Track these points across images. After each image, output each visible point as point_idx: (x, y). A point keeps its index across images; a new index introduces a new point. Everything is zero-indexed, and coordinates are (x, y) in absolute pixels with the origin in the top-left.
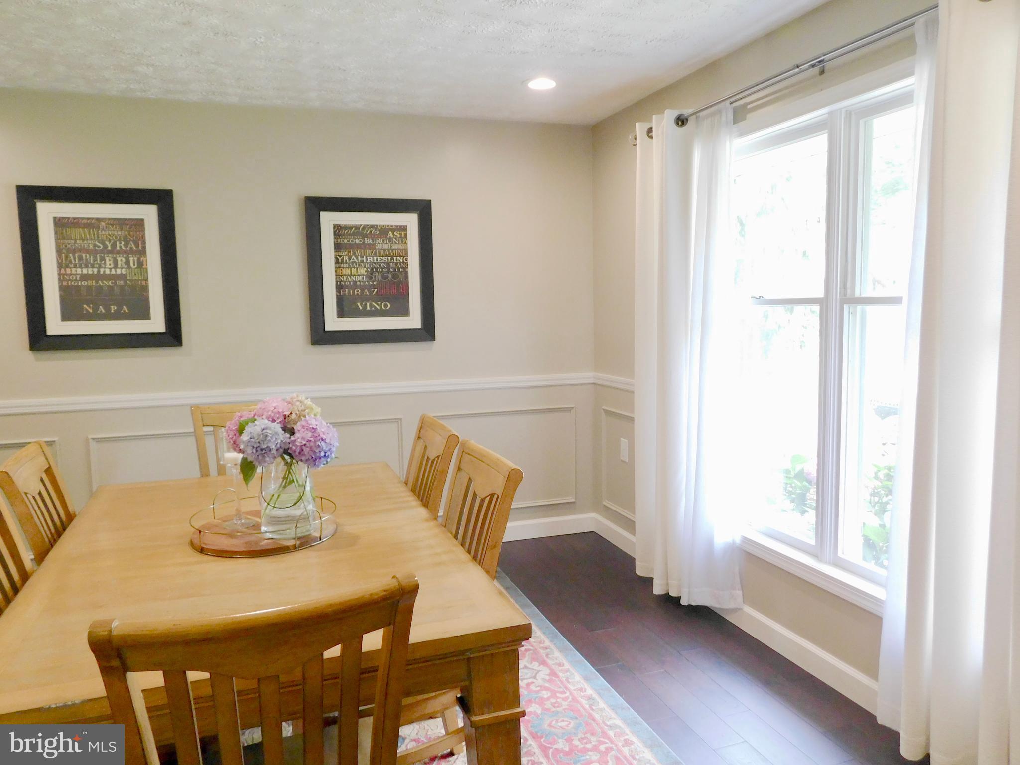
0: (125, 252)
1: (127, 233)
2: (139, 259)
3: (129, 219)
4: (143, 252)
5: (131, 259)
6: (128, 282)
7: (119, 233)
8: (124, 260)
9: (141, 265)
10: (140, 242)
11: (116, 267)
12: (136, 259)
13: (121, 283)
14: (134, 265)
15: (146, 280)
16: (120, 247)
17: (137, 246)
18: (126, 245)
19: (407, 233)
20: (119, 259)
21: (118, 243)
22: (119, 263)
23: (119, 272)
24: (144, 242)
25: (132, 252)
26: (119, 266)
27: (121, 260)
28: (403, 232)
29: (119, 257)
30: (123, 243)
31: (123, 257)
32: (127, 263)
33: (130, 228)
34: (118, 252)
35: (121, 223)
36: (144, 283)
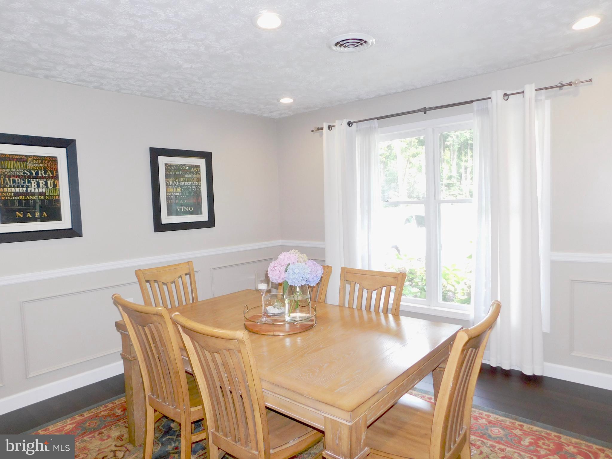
0: (45, 178)
1: (46, 165)
2: (54, 183)
3: (48, 157)
4: (56, 178)
5: (49, 182)
6: (47, 197)
7: (41, 165)
8: (44, 183)
9: (55, 186)
10: (55, 171)
11: (38, 187)
12: (52, 182)
13: (42, 197)
14: (51, 186)
15: (59, 196)
16: (41, 174)
17: (53, 174)
18: (45, 173)
19: (200, 169)
20: (41, 182)
21: (40, 171)
22: (41, 185)
23: (40, 190)
24: (57, 172)
25: (49, 177)
26: (41, 186)
27: (42, 183)
28: (198, 169)
29: (41, 181)
30: (43, 172)
31: (43, 181)
32: (46, 184)
33: (48, 162)
34: (40, 178)
35: (42, 159)
36: (57, 198)
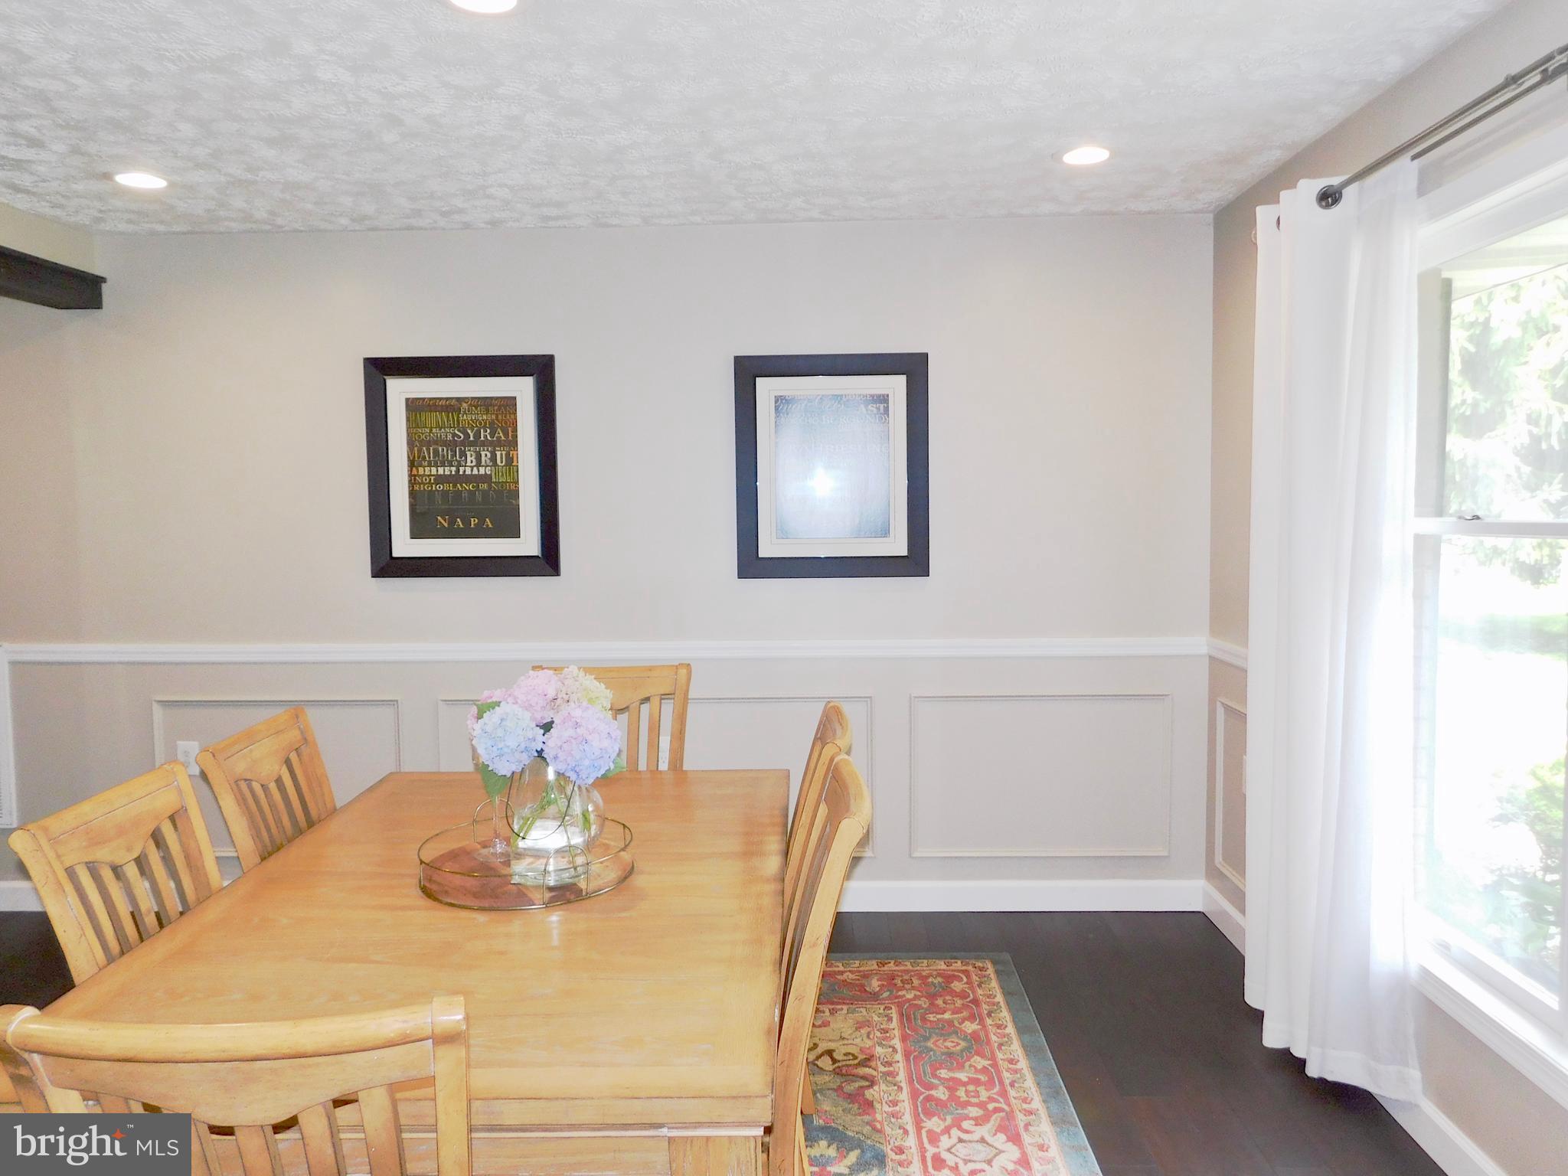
0: (491, 443)
1: (494, 417)
2: (508, 455)
3: (497, 398)
4: (513, 444)
5: (498, 454)
6: (493, 485)
7: (485, 417)
8: (489, 455)
9: (510, 462)
10: (510, 429)
11: (479, 465)
12: (504, 453)
13: (485, 486)
14: (502, 462)
15: (517, 482)
16: (486, 436)
17: (506, 434)
18: (492, 435)
19: (888, 407)
20: (483, 453)
21: (482, 431)
22: (483, 458)
23: (482, 471)
24: (515, 430)
25: (499, 443)
26: (483, 463)
27: (485, 455)
28: (882, 406)
29: (484, 450)
30: (488, 431)
31: (488, 450)
32: (493, 458)
33: (499, 409)
34: (483, 444)
35: (485, 403)
36: (513, 487)
